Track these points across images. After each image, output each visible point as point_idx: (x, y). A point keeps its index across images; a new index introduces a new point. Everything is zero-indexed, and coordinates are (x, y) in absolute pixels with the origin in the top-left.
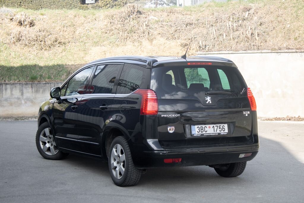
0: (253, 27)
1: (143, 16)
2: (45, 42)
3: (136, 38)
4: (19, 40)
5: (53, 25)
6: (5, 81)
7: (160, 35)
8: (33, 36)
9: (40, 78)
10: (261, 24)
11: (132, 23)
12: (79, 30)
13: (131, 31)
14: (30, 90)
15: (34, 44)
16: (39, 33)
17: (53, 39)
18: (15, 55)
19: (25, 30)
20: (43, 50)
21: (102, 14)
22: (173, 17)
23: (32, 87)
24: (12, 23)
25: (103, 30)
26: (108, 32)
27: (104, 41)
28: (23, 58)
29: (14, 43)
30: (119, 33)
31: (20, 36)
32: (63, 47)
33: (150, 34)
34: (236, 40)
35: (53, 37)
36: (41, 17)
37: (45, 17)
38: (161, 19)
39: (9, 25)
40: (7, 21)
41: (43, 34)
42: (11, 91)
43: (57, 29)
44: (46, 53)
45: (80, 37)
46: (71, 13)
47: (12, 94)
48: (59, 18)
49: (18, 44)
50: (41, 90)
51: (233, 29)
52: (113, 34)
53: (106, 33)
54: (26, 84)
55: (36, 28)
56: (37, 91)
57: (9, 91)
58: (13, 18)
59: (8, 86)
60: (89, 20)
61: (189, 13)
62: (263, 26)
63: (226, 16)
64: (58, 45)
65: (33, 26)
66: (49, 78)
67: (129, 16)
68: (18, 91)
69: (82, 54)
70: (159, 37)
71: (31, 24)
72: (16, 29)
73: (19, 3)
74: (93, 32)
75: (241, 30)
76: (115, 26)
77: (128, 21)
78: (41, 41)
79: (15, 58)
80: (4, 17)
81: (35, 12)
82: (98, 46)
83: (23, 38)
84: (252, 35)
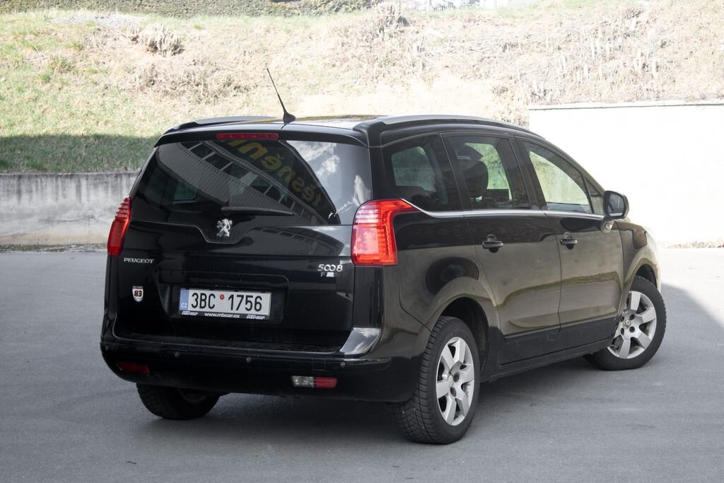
0: (647, 51)
1: (411, 28)
2: (205, 85)
3: (397, 76)
4: (151, 82)
5: (222, 50)
6: (126, 169)
7: (448, 70)
8: (181, 73)
10: (663, 45)
11: (388, 44)
12: (276, 60)
13: (387, 61)
15: (184, 92)
16: (193, 67)
17: (223, 80)
18: (145, 113)
19: (166, 63)
20: (203, 104)
21: (323, 25)
22: (475, 31)
24: (135, 46)
25: (327, 61)
26: (338, 64)
29: (142, 89)
30: (361, 66)
31: (154, 73)
32: (244, 97)
33: (427, 68)
34: (610, 80)
35: (222, 76)
36: (196, 33)
37: (204, 32)
38: (450, 36)
39: (130, 51)
40: (124, 41)
41: (202, 69)
43: (231, 57)
44: (209, 109)
46: (259, 23)
48: (234, 36)
49: (150, 91)
51: (604, 56)
52: (349, 69)
53: (334, 66)
55: (187, 56)
58: (138, 37)
60: (297, 39)
61: (509, 21)
62: (668, 49)
63: (590, 27)
64: (234, 92)
65: (180, 52)
67: (382, 29)
70: (445, 74)
71: (176, 47)
72: (145, 60)
75: (622, 58)
76: (351, 51)
77: (380, 39)
78: (197, 85)
79: (144, 120)
80: (117, 33)
81: (183, 22)
82: (317, 93)
83: (159, 78)
84: (644, 67)
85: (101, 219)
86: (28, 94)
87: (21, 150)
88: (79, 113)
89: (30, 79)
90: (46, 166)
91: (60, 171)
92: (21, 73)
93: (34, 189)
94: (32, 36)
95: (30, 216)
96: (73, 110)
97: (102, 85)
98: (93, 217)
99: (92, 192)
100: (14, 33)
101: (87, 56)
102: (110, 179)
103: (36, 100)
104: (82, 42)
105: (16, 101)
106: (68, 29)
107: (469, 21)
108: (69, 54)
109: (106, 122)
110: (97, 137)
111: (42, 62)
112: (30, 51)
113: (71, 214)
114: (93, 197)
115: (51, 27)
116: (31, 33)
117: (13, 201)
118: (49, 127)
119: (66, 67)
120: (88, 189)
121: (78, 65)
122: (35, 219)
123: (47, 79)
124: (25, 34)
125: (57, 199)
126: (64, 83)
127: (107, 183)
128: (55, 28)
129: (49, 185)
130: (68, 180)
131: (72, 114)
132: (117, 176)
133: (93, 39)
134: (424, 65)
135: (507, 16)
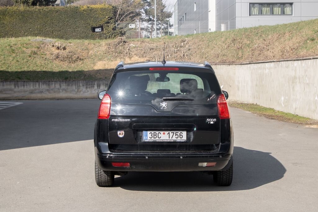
0: (185, 51)
1: (127, 44)
2: (72, 58)
3: (122, 56)
4: (57, 57)
5: (76, 49)
6: (51, 80)
7: (136, 55)
8: (66, 55)
9: (70, 78)
10: (189, 50)
11: (120, 48)
12: (91, 52)
13: (120, 53)
14: (65, 84)
15: (66, 60)
16: (69, 54)
17: (77, 57)
18: (56, 66)
19: (61, 52)
20: (71, 63)
21: (103, 42)
22: (144, 45)
23: (66, 83)
24: (53, 48)
25: (104, 52)
26: (107, 53)
27: (104, 58)
28: (60, 67)
29: (55, 59)
30: (113, 54)
31: (58, 55)
32: (82, 61)
33: (130, 55)
34: (175, 58)
35: (76, 56)
36: (70, 44)
37: (72, 44)
38: (137, 46)
39: (52, 49)
40: (50, 46)
41: (71, 54)
42: (55, 85)
43: (79, 51)
44: (73, 65)
45: (91, 56)
46: (86, 42)
47: (55, 87)
48: (79, 45)
49: (57, 60)
50: (71, 85)
51: (174, 52)
52: (110, 54)
53: (106, 54)
54: (63, 81)
55: (67, 51)
56: (68, 85)
57: (53, 85)
58: (54, 45)
59: (53, 82)
60: (97, 46)
61: (152, 42)
62: (190, 51)
63: (172, 44)
64: (79, 60)
65: (65, 49)
66: (75, 78)
67: (119, 44)
68: (58, 85)
69: (92, 65)
70: (135, 56)
71: (64, 48)
72: (56, 52)
73: (52, 32)
74: (99, 53)
75: (179, 53)
76: (111, 50)
77: (118, 47)
78: (70, 58)
79: (56, 67)
80: (48, 44)
81: (66, 41)
82: (101, 61)
83: (60, 56)
84: (183, 55)
85: (45, 92)
86: (25, 60)
87: (24, 75)
88: (39, 66)
89: (25, 56)
90: (31, 79)
91: (34, 80)
92: (23, 55)
93: (28, 84)
94: (26, 45)
95: (27, 91)
96: (37, 64)
97: (45, 58)
98: (43, 92)
99: (43, 85)
100: (21, 44)
101: (40, 50)
102: (47, 82)
103: (27, 62)
104: (39, 46)
105: (22, 62)
106: (35, 43)
107: (142, 42)
108: (36, 50)
109: (46, 68)
110: (44, 72)
111: (29, 51)
112: (25, 49)
113: (37, 91)
114: (43, 87)
115: (30, 42)
116: (25, 44)
117: (22, 88)
118: (31, 69)
119: (35, 53)
120: (42, 85)
121: (38, 52)
122: (28, 92)
123: (30, 56)
124: (24, 44)
125: (33, 87)
126: (35, 58)
127: (46, 83)
128: (32, 43)
129: (32, 84)
130: (36, 82)
131: (37, 66)
132: (49, 81)
133: (42, 46)
134: (129, 54)
135: (152, 41)
